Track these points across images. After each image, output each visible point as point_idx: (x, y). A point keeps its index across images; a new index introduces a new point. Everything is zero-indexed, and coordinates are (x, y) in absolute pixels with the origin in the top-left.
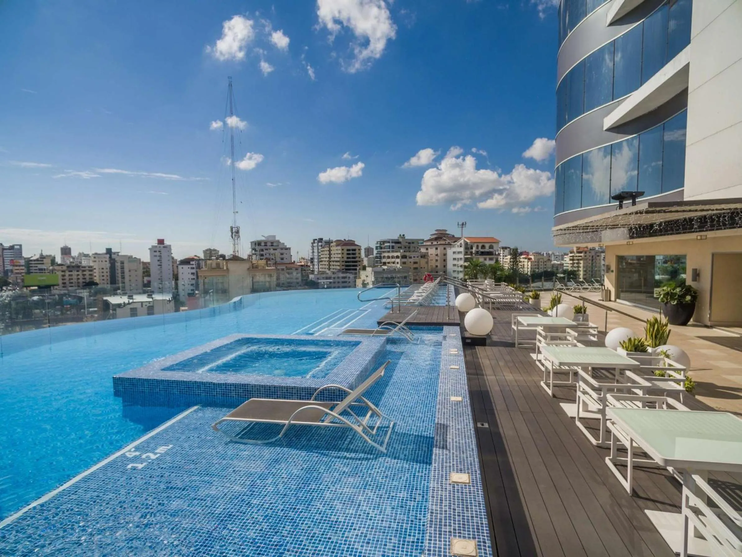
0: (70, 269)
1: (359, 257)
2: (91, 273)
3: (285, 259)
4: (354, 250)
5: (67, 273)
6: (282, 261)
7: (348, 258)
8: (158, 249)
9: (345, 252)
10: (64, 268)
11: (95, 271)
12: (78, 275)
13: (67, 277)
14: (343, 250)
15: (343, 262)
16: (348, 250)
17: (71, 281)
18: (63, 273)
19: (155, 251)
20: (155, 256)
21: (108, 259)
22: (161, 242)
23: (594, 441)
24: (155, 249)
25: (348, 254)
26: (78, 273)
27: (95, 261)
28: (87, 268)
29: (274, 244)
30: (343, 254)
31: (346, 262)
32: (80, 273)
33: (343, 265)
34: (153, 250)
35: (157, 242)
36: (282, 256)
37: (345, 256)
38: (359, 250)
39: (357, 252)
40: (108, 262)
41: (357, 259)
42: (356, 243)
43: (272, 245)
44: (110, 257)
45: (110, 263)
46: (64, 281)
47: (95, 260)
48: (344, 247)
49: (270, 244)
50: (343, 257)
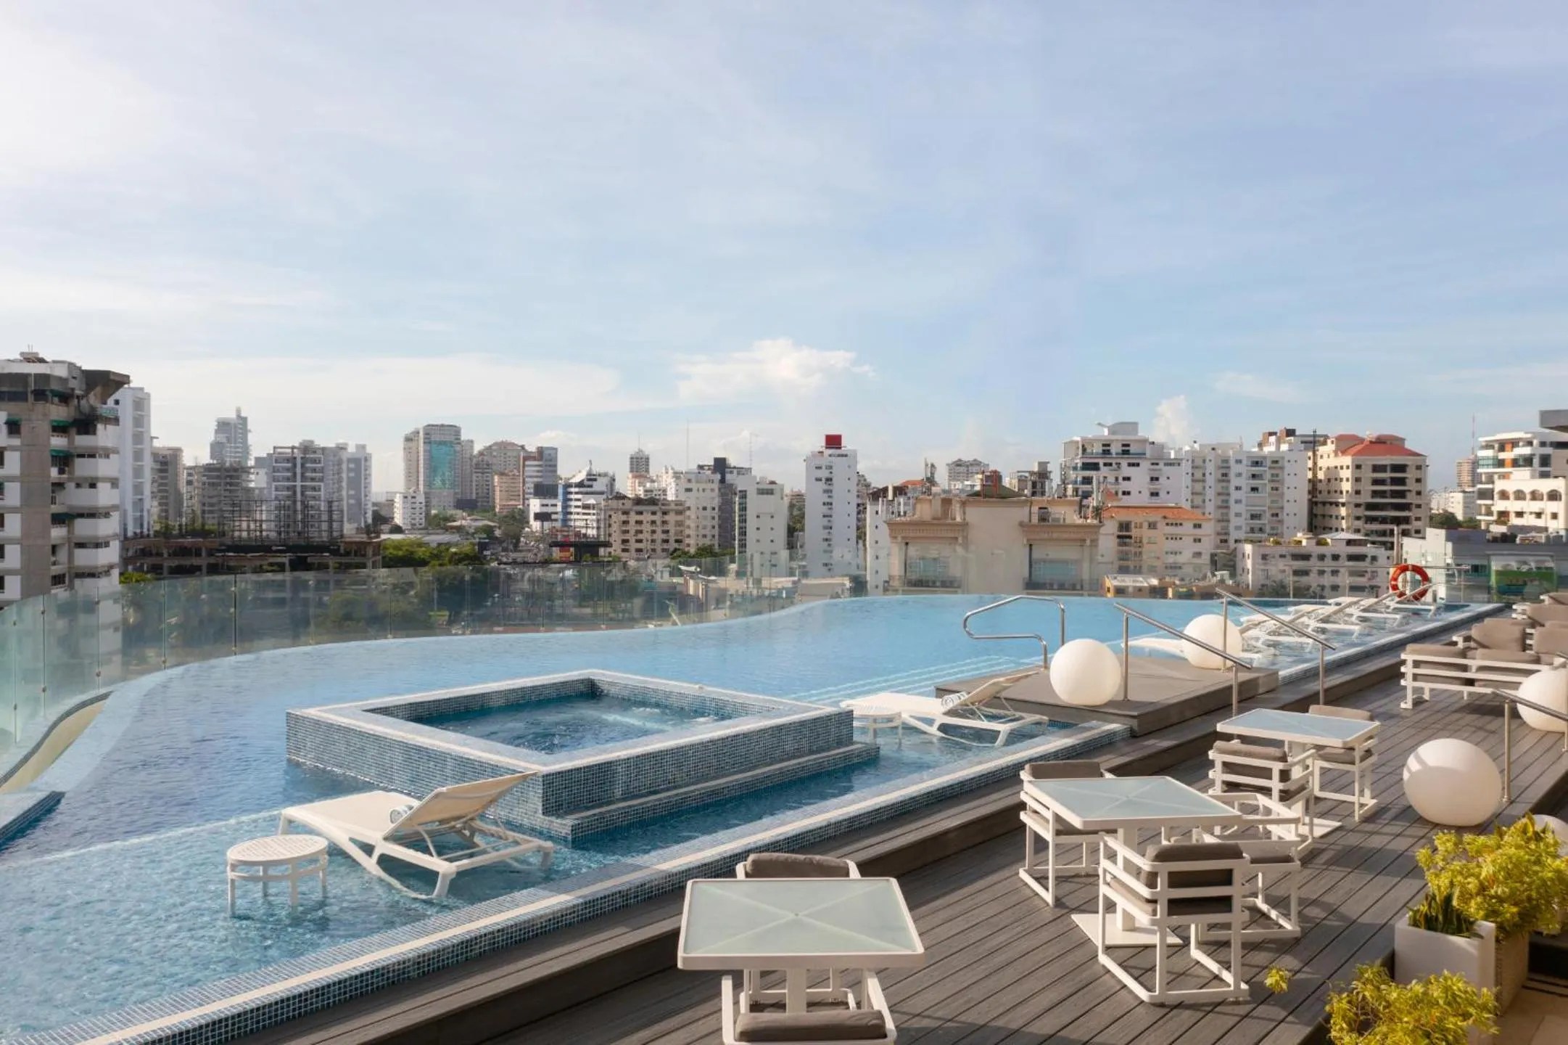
0: (639, 508)
1: (1419, 493)
2: (680, 518)
3: (1162, 494)
4: (1401, 468)
5: (633, 517)
6: (1155, 502)
7: (1375, 493)
8: (824, 462)
9: (1368, 475)
10: (628, 505)
11: (688, 513)
12: (653, 522)
13: (632, 528)
14: (1358, 467)
15: (1357, 505)
16: (1376, 468)
17: (640, 536)
18: (624, 518)
19: (819, 468)
20: (819, 480)
21: (716, 486)
22: (833, 441)
23: (1143, 994)
24: (818, 463)
25: (1376, 482)
26: (654, 518)
27: (689, 490)
28: (673, 506)
29: (1132, 449)
30: (1357, 480)
31: (1370, 507)
32: (657, 518)
33: (1358, 518)
34: (814, 463)
35: (823, 443)
36: (1155, 486)
37: (1367, 488)
38: (1419, 468)
39: (1410, 475)
40: (717, 490)
41: (1410, 499)
42: (1409, 445)
43: (1126, 452)
44: (723, 481)
45: (722, 495)
46: (626, 537)
47: (689, 486)
48: (1362, 459)
49: (1120, 449)
50: (1358, 492)
